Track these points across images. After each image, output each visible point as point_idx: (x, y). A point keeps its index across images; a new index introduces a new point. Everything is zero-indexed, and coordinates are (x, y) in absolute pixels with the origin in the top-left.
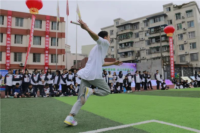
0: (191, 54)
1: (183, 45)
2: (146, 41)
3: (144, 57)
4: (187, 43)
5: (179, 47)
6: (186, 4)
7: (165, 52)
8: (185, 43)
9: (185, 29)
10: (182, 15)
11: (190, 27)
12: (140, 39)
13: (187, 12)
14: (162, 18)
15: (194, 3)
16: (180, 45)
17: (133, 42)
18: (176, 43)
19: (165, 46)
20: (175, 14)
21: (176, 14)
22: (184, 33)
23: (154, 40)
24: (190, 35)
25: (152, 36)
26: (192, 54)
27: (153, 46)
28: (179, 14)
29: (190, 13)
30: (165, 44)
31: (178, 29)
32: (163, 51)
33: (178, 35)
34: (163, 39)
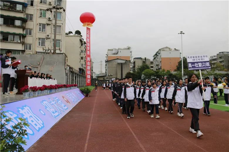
1: (44, 39)
5: (38, 41)
7: (18, 43)
8: (47, 38)
9: (50, 20)
11: (57, 19)
16: (39, 39)
18: (34, 34)
19: (19, 35)
22: (48, 24)
30: (20, 31)
31: (41, 16)
32: (16, 42)
33: (39, 24)
34: (18, 23)
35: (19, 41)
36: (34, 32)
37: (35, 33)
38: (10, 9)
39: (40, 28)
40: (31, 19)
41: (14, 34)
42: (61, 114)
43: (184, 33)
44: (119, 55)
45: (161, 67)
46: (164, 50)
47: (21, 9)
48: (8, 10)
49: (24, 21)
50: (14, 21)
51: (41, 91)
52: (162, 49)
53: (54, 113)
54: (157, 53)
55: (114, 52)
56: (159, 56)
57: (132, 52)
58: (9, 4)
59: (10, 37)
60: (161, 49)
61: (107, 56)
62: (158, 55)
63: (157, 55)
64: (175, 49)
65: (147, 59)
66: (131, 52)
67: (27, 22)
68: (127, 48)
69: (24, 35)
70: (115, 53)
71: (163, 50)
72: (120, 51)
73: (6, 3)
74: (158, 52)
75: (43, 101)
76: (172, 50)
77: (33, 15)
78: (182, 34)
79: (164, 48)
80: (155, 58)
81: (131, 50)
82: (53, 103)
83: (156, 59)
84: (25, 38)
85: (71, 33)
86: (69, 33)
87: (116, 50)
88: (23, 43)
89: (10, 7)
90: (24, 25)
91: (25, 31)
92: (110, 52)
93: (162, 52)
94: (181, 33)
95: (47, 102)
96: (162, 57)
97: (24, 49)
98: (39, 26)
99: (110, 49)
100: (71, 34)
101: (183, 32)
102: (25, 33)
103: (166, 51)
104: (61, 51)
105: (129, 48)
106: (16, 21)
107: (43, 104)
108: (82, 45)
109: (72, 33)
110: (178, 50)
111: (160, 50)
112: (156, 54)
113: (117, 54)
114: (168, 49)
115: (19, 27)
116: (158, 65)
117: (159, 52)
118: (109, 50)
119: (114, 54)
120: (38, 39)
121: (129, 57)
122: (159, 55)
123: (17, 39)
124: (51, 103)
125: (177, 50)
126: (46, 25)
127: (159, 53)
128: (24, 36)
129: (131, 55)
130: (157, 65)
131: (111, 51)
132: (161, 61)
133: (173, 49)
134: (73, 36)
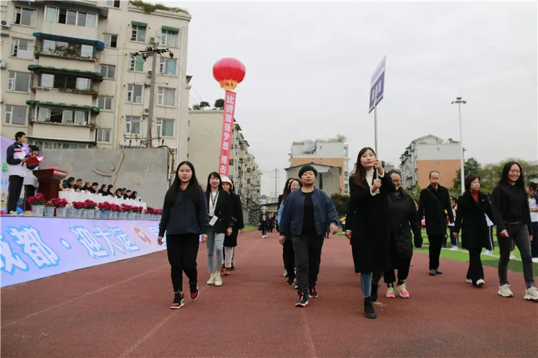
1: (138, 118)
2: (12, 76)
5: (124, 122)
6: (167, 9)
7: (83, 126)
8: (143, 116)
9: (152, 75)
10: (149, 34)
11: (166, 73)
13: (164, 30)
14: (92, 19)
15: (185, 15)
16: (128, 117)
18: (117, 107)
19: (85, 109)
20: (130, 23)
21: (134, 25)
22: (146, 86)
23: (48, 80)
24: (163, 95)
25: (44, 63)
27: (41, 97)
28: (143, 27)
29: (171, 35)
30: (86, 101)
31: (132, 69)
32: (78, 124)
33: (127, 86)
34: (82, 84)
35: (84, 123)
36: (118, 103)
37: (119, 106)
38: (69, 56)
39: (130, 94)
40: (111, 75)
41: (74, 108)
42: (115, 255)
43: (464, 102)
44: (319, 154)
45: (417, 182)
46: (425, 143)
47: (91, 56)
48: (65, 58)
49: (96, 79)
50: (75, 80)
51: (78, 208)
52: (421, 141)
53: (95, 250)
54: (409, 150)
55: (306, 148)
56: (412, 157)
57: (349, 148)
58: (66, 44)
59: (66, 115)
60: (416, 141)
61: (292, 157)
62: (410, 156)
63: (409, 154)
64: (450, 139)
65: (386, 164)
66: (346, 148)
67: (102, 81)
68: (337, 139)
69: (95, 109)
70: (309, 150)
71: (422, 143)
72: (321, 147)
73: (60, 44)
74: (410, 148)
75: (77, 227)
76: (444, 143)
77: (115, 66)
78: (462, 104)
79: (423, 138)
80: (403, 163)
81: (345, 143)
82: (101, 233)
83: (407, 163)
84: (98, 117)
85: (206, 104)
86: (201, 106)
87: (310, 142)
88: (92, 128)
89: (69, 51)
90: (95, 88)
91: (97, 100)
92: (298, 149)
93: (418, 148)
94: (459, 100)
95: (87, 231)
96: (418, 159)
97: (94, 141)
98: (129, 89)
99: (297, 141)
100: (206, 108)
101: (462, 100)
102: (97, 106)
103: (430, 144)
104: (163, 142)
105: (341, 140)
106: (81, 79)
107: (75, 232)
109: (209, 106)
110: (457, 142)
111: (413, 142)
112: (407, 152)
113: (313, 153)
114: (434, 141)
115: (84, 93)
116: (411, 178)
117: (412, 148)
118: (294, 144)
119: (307, 153)
120: (125, 117)
121: (342, 160)
122: (412, 153)
123: (80, 117)
124: (98, 234)
125: (454, 142)
126: (143, 88)
127: (413, 151)
128: (95, 113)
129: (346, 155)
130: (409, 179)
131: (300, 146)
132: (417, 169)
133: (446, 140)
134: (210, 112)
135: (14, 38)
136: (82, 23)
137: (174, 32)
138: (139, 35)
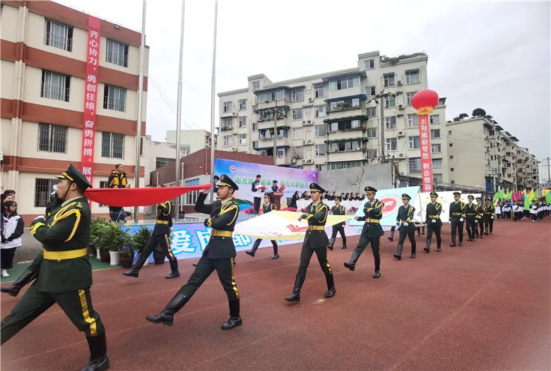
0: (410, 159)
1: (396, 139)
2: (317, 128)
3: (310, 161)
4: (404, 136)
6: (408, 57)
7: (358, 151)
8: (399, 137)
9: (402, 107)
10: (396, 79)
12: (304, 122)
13: (407, 73)
14: (357, 81)
15: (423, 56)
16: (388, 140)
17: (289, 128)
18: (380, 134)
19: (358, 140)
20: (382, 75)
21: (385, 76)
22: (399, 116)
23: (335, 126)
24: (412, 120)
25: (332, 117)
26: (412, 160)
27: (332, 137)
28: (392, 75)
29: (414, 75)
30: (359, 135)
31: (387, 107)
32: (355, 150)
34: (355, 124)
35: (358, 149)
36: (380, 132)
38: (345, 109)
39: (388, 124)
40: (374, 114)
41: (351, 140)
47: (358, 105)
48: (343, 111)
49: (363, 119)
50: (350, 123)
58: (343, 102)
59: (347, 145)
67: (367, 119)
69: (365, 139)
73: (339, 102)
77: (375, 108)
84: (367, 143)
85: (466, 115)
86: (460, 118)
88: (364, 151)
89: (344, 105)
90: (364, 126)
91: (366, 132)
97: (366, 159)
98: (387, 121)
100: (465, 118)
102: (366, 136)
106: (353, 121)
108: (492, 133)
109: (468, 116)
115: (357, 129)
120: (386, 140)
123: (356, 146)
126: (397, 118)
128: (365, 141)
134: (469, 121)
135: (316, 107)
136: (351, 86)
137: (415, 72)
138: (390, 82)
